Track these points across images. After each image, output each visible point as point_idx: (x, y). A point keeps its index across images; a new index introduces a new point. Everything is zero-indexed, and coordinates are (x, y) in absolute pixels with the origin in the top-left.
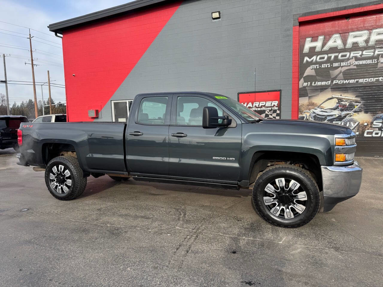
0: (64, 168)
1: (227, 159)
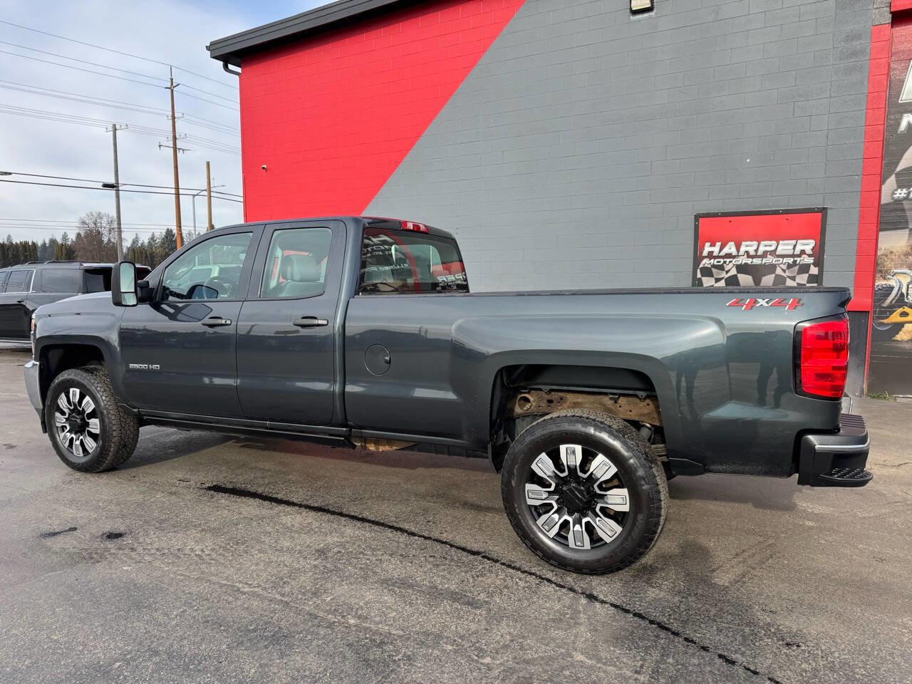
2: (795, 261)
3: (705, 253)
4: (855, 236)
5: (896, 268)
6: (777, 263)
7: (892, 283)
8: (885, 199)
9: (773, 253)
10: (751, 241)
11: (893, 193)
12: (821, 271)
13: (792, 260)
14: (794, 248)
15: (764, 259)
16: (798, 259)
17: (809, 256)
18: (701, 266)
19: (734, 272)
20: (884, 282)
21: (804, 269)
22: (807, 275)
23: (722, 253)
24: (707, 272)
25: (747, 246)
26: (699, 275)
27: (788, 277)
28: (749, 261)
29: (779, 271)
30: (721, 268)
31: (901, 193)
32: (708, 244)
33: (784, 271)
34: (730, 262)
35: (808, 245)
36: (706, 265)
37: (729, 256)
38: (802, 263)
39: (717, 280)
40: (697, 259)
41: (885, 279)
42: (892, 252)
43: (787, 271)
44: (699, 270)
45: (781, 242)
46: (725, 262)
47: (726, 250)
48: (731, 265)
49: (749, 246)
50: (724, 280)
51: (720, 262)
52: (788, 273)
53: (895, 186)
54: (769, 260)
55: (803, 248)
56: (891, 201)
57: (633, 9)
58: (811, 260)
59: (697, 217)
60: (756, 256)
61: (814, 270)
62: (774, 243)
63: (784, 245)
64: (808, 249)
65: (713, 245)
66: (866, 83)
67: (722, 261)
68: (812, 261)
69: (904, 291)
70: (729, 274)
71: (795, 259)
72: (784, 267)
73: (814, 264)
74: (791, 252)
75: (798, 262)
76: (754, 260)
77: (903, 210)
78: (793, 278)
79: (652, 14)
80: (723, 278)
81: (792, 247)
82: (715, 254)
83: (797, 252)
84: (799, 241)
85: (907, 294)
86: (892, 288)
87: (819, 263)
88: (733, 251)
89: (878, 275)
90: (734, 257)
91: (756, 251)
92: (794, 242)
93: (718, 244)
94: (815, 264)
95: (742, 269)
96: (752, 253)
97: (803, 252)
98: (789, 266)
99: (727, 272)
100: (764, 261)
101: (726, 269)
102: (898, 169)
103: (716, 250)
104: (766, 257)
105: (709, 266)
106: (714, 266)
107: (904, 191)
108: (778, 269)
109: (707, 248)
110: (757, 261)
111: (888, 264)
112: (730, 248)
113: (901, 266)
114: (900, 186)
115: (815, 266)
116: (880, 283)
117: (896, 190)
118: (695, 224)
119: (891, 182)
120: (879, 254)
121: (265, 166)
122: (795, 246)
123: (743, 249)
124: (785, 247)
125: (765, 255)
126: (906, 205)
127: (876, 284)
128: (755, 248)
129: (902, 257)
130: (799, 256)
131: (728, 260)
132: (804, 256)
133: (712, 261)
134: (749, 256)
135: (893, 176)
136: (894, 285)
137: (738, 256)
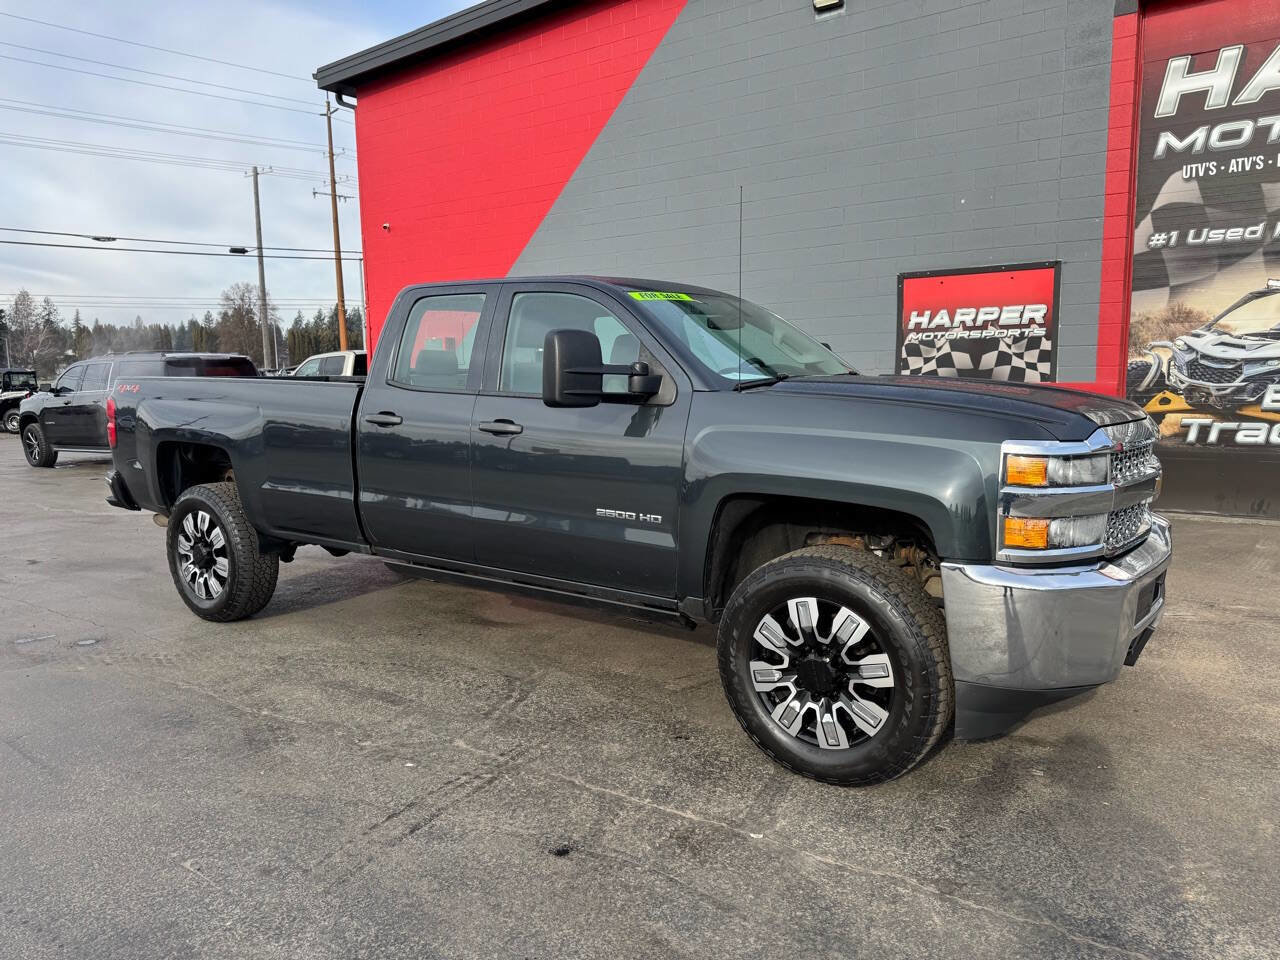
0: (211, 521)
1: (638, 517)
2: (1022, 334)
3: (911, 325)
4: (1097, 297)
5: (1153, 340)
6: (1000, 336)
7: (1149, 359)
8: (1139, 248)
9: (995, 323)
10: (969, 307)
11: (1149, 240)
12: (1055, 346)
13: (1019, 331)
14: (1021, 316)
15: (984, 332)
16: (1027, 331)
17: (1040, 325)
18: (907, 342)
19: (946, 349)
20: (1139, 359)
21: (1034, 343)
22: (1038, 351)
23: (932, 325)
24: (914, 350)
25: (963, 314)
26: (904, 355)
27: (1015, 354)
28: (966, 334)
29: (1003, 347)
30: (931, 344)
31: (1159, 239)
32: (915, 313)
33: (1009, 346)
34: (943, 336)
35: (1038, 312)
36: (913, 341)
37: (940, 328)
38: (1030, 335)
39: (927, 361)
40: (901, 334)
41: (1140, 354)
42: (1148, 319)
43: (1013, 347)
44: (904, 348)
45: (1005, 308)
46: (936, 337)
47: (937, 321)
48: (943, 340)
49: (966, 315)
50: (934, 361)
51: (929, 336)
52: (1014, 350)
53: (1152, 230)
54: (991, 332)
55: (1032, 315)
56: (1146, 250)
57: (818, 6)
58: (1041, 332)
59: (902, 278)
60: (974, 328)
61: (1046, 345)
62: (996, 310)
63: (1009, 311)
64: (1039, 316)
65: (920, 314)
66: (1108, 94)
67: (932, 335)
68: (1044, 333)
69: (1164, 369)
70: (942, 353)
71: (1023, 330)
72: (1009, 341)
73: (1045, 336)
74: (1017, 322)
75: (1026, 334)
76: (972, 333)
77: (1162, 261)
78: (1020, 356)
79: (842, 11)
80: (934, 358)
81: (1018, 315)
82: (924, 326)
83: (1025, 321)
84: (1028, 307)
85: (1169, 374)
86: (1148, 367)
87: (1051, 335)
88: (946, 321)
89: (1131, 350)
90: (947, 330)
91: (974, 320)
92: (1021, 308)
93: (928, 313)
94: (1047, 337)
95: (956, 345)
96: (969, 323)
97: (1032, 321)
98: (1016, 340)
99: (939, 349)
100: (984, 334)
101: (938, 346)
102: (1156, 206)
103: (924, 320)
104: (987, 329)
105: (917, 342)
106: (922, 342)
107: (1163, 236)
108: (1001, 343)
109: (914, 319)
110: (975, 334)
111: (1144, 334)
112: (942, 318)
113: (1160, 337)
114: (1158, 229)
115: (1047, 340)
116: (1134, 359)
117: (1153, 235)
118: (899, 288)
119: (1146, 224)
120: (1133, 320)
121: (387, 225)
122: (1022, 313)
123: (958, 318)
124: (1010, 315)
125: (985, 326)
126: (1166, 255)
127: (1129, 361)
128: (973, 316)
129: (1162, 325)
130: (1027, 326)
131: (939, 334)
132: (1033, 326)
133: (920, 335)
134: (966, 328)
135: (1149, 217)
136: (1152, 362)
137: (953, 328)
